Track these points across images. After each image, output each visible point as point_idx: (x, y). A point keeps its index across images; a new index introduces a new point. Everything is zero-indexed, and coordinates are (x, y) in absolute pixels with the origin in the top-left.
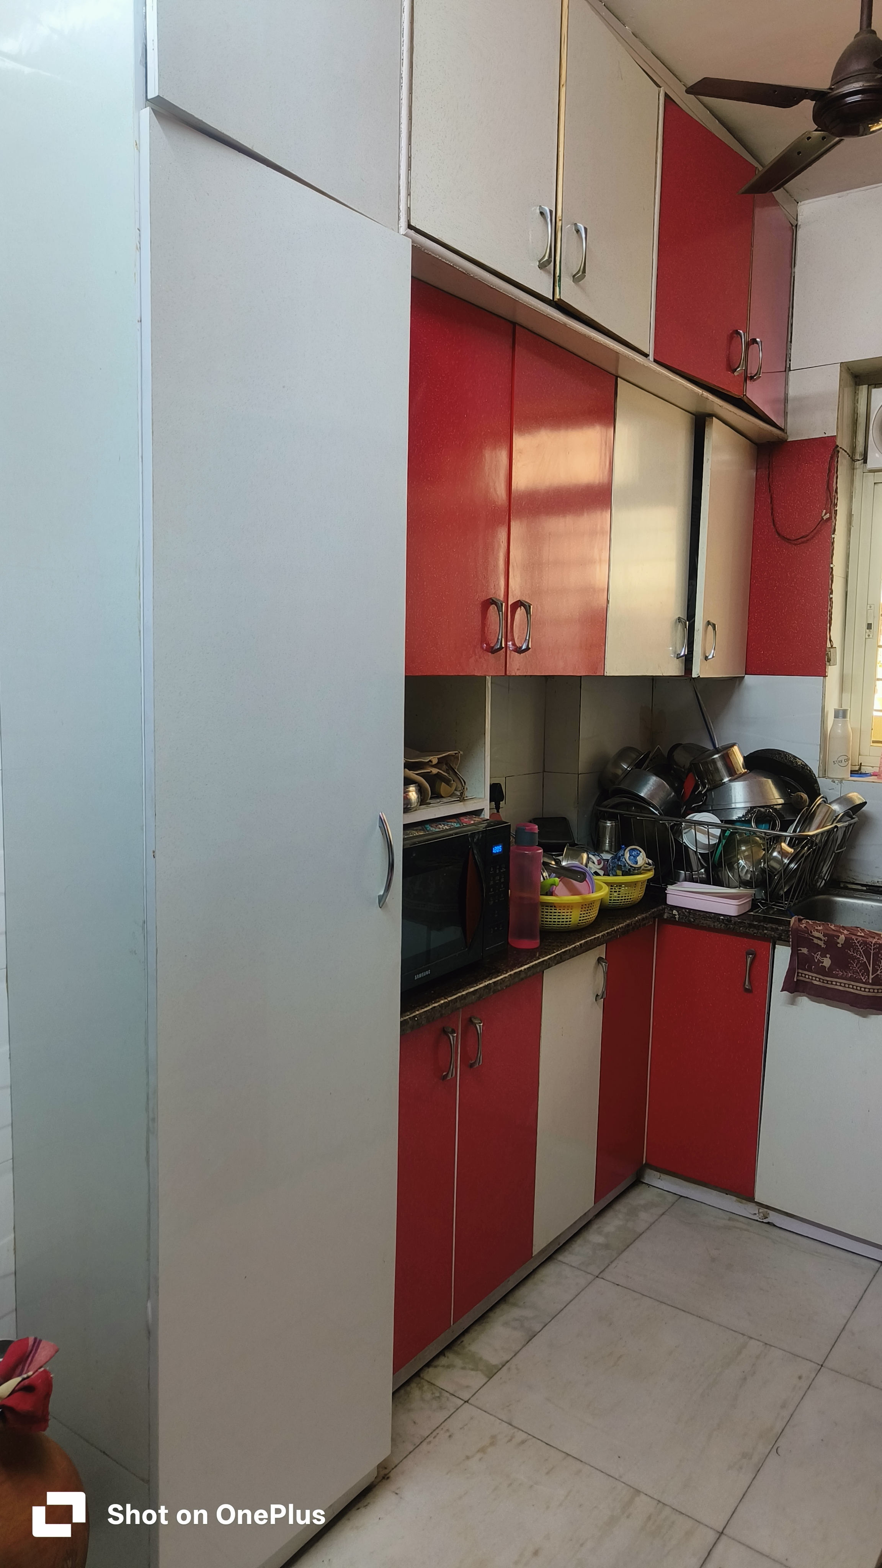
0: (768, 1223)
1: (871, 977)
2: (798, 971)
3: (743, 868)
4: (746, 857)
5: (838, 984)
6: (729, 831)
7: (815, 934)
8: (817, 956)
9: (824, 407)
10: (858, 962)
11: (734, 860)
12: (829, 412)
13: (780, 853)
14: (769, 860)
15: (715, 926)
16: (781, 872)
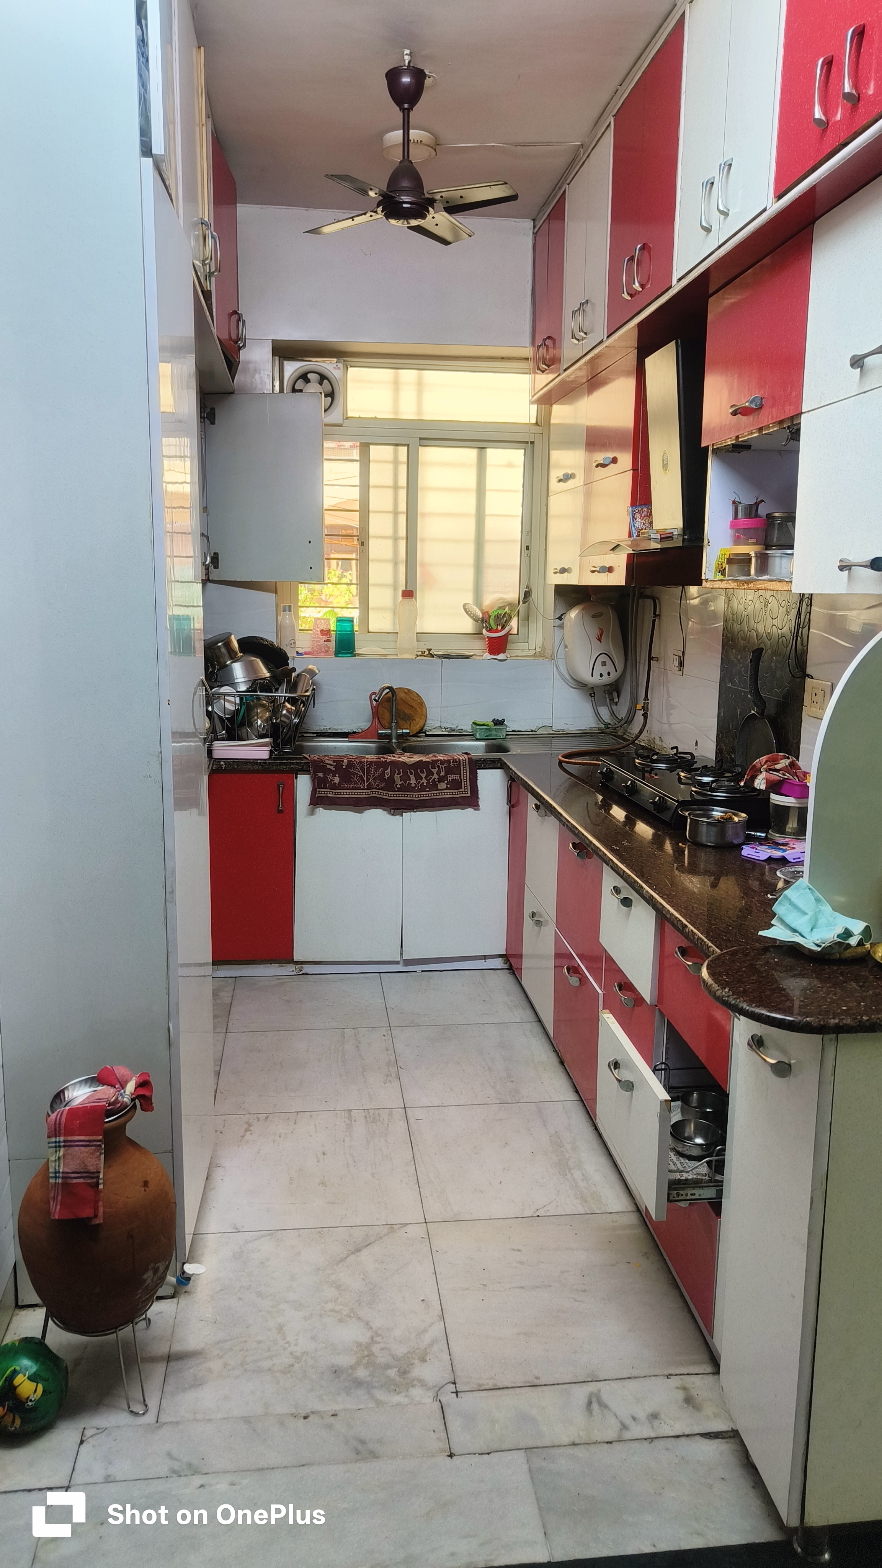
0: (303, 974)
1: (366, 784)
2: (318, 790)
3: (261, 724)
4: (261, 718)
5: (345, 794)
6: (244, 698)
7: (327, 762)
8: (330, 777)
9: (262, 372)
10: (357, 776)
11: (253, 720)
12: (266, 376)
13: (287, 711)
14: (281, 717)
15: (254, 768)
16: (289, 726)
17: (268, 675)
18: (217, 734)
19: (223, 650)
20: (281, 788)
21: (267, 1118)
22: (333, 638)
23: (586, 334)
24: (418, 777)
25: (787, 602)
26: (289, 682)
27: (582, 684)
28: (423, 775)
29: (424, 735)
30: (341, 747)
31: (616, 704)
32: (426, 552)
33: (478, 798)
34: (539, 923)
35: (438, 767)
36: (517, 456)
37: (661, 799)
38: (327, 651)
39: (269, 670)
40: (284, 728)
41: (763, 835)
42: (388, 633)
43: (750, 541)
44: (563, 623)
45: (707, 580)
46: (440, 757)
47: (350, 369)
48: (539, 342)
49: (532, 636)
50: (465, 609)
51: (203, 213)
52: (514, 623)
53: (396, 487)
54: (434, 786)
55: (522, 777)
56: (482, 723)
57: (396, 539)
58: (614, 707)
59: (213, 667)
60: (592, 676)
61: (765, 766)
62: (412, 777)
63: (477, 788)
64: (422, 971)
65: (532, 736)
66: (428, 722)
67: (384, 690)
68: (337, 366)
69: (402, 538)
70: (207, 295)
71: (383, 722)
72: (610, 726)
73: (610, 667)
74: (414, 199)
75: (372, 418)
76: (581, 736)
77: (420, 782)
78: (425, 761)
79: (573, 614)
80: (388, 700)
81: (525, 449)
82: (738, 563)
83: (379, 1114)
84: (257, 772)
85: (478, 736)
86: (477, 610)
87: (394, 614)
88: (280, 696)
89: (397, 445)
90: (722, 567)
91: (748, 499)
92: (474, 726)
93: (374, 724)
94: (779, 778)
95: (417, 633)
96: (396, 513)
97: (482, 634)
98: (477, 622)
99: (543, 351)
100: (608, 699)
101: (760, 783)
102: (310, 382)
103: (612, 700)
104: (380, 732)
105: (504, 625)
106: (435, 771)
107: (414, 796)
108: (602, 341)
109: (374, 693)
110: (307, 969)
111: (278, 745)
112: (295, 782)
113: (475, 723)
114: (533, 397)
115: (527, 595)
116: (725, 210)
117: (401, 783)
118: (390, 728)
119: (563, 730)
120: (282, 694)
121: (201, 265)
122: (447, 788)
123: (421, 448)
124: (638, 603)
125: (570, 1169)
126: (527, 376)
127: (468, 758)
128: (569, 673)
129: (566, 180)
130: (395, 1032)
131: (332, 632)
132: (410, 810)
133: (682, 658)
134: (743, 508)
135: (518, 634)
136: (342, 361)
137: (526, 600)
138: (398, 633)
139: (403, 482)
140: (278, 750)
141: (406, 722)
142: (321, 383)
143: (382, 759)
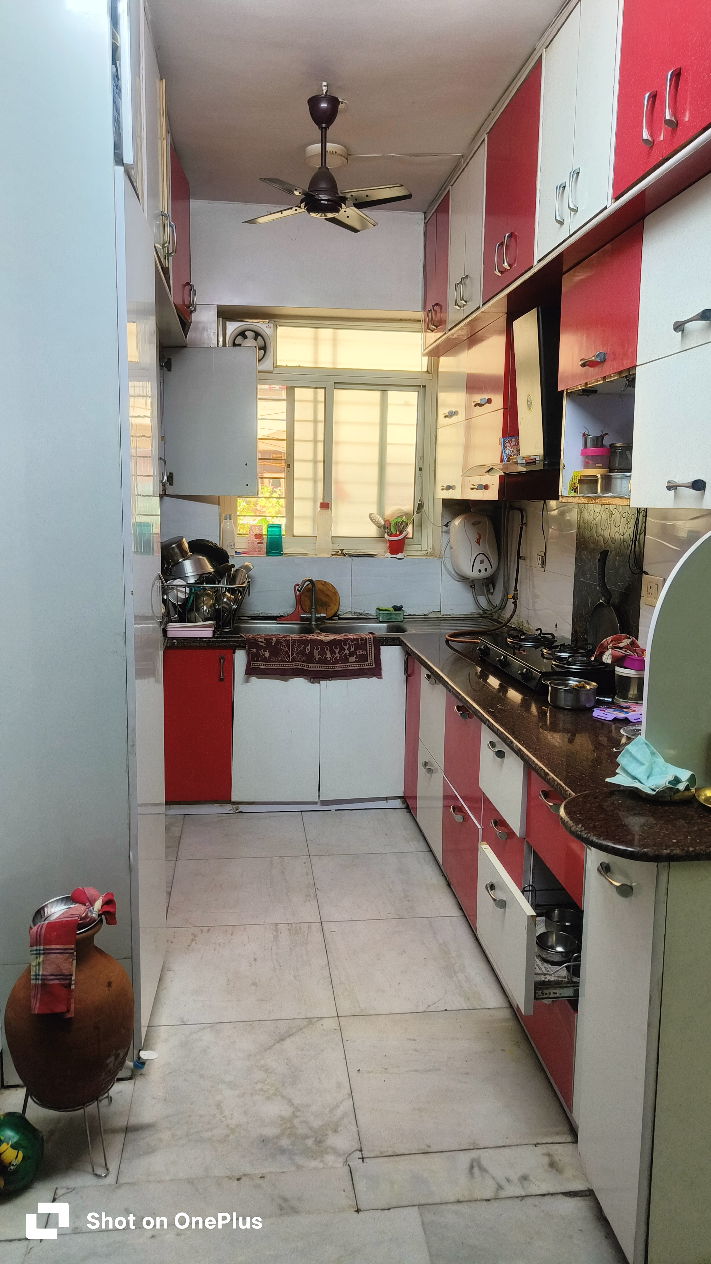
0: (239, 812)
1: (291, 658)
2: (252, 662)
3: (206, 610)
4: (206, 604)
5: (274, 666)
6: (193, 589)
7: (259, 640)
8: (262, 652)
9: (209, 330)
10: (284, 651)
11: (200, 606)
12: (212, 333)
13: (228, 599)
14: (223, 604)
15: (200, 645)
16: (229, 611)
17: (212, 570)
18: (170, 617)
19: (176, 550)
20: (222, 661)
21: (209, 930)
22: (265, 541)
23: (466, 302)
24: (333, 653)
25: (627, 514)
26: (229, 575)
27: (465, 578)
28: (337, 651)
29: (338, 618)
30: (270, 628)
31: (492, 594)
32: (340, 473)
33: (381, 669)
34: (430, 771)
35: (349, 644)
36: (412, 397)
37: (528, 671)
38: (260, 551)
39: (213, 567)
40: (225, 613)
41: (610, 700)
42: (309, 537)
43: (597, 465)
44: (449, 530)
45: (563, 496)
46: (351, 636)
47: (279, 328)
48: (429, 307)
49: (424, 540)
50: (371, 518)
51: (163, 207)
52: (410, 529)
53: (315, 421)
54: (345, 660)
55: (417, 652)
56: (384, 609)
57: (315, 462)
58: (490, 596)
59: (169, 563)
60: (473, 571)
61: (611, 645)
62: (328, 652)
63: (380, 661)
64: (336, 810)
65: (425, 619)
66: (341, 608)
67: (306, 582)
68: (268, 325)
69: (320, 462)
70: (166, 271)
71: (304, 608)
72: (487, 612)
73: (486, 564)
74: (330, 197)
75: (296, 366)
76: (464, 620)
77: (334, 656)
78: (338, 640)
79: (457, 522)
80: (309, 590)
81: (418, 392)
82: (587, 483)
83: (300, 927)
84: (203, 648)
85: (381, 619)
86: (381, 518)
87: (314, 521)
88: (222, 587)
89: (316, 388)
90: (575, 486)
91: (595, 433)
92: (378, 611)
93: (297, 610)
94: (622, 654)
95: (332, 537)
96: (315, 442)
97: (384, 537)
98: (380, 528)
99: (432, 315)
100: (485, 590)
101: (607, 658)
102: (247, 338)
103: (488, 590)
104: (302, 616)
105: (402, 531)
106: (346, 647)
107: (330, 668)
108: (479, 308)
109: (298, 585)
110: (242, 808)
111: (220, 626)
112: (234, 656)
113: (378, 609)
114: (424, 350)
115: (420, 507)
116: (575, 208)
117: (319, 657)
118: (310, 612)
119: (450, 615)
120: (223, 585)
121: (161, 248)
122: (356, 661)
123: (335, 391)
124: (509, 513)
125: (455, 973)
126: (419, 334)
127: (373, 637)
128: (454, 569)
129: (450, 182)
130: (314, 860)
131: (264, 536)
132: (326, 678)
133: (544, 557)
134: (591, 440)
135: (413, 538)
136: (273, 322)
137: (420, 511)
138: (316, 537)
139: (321, 417)
140: (220, 630)
141: (323, 608)
142: (256, 339)
143: (304, 638)
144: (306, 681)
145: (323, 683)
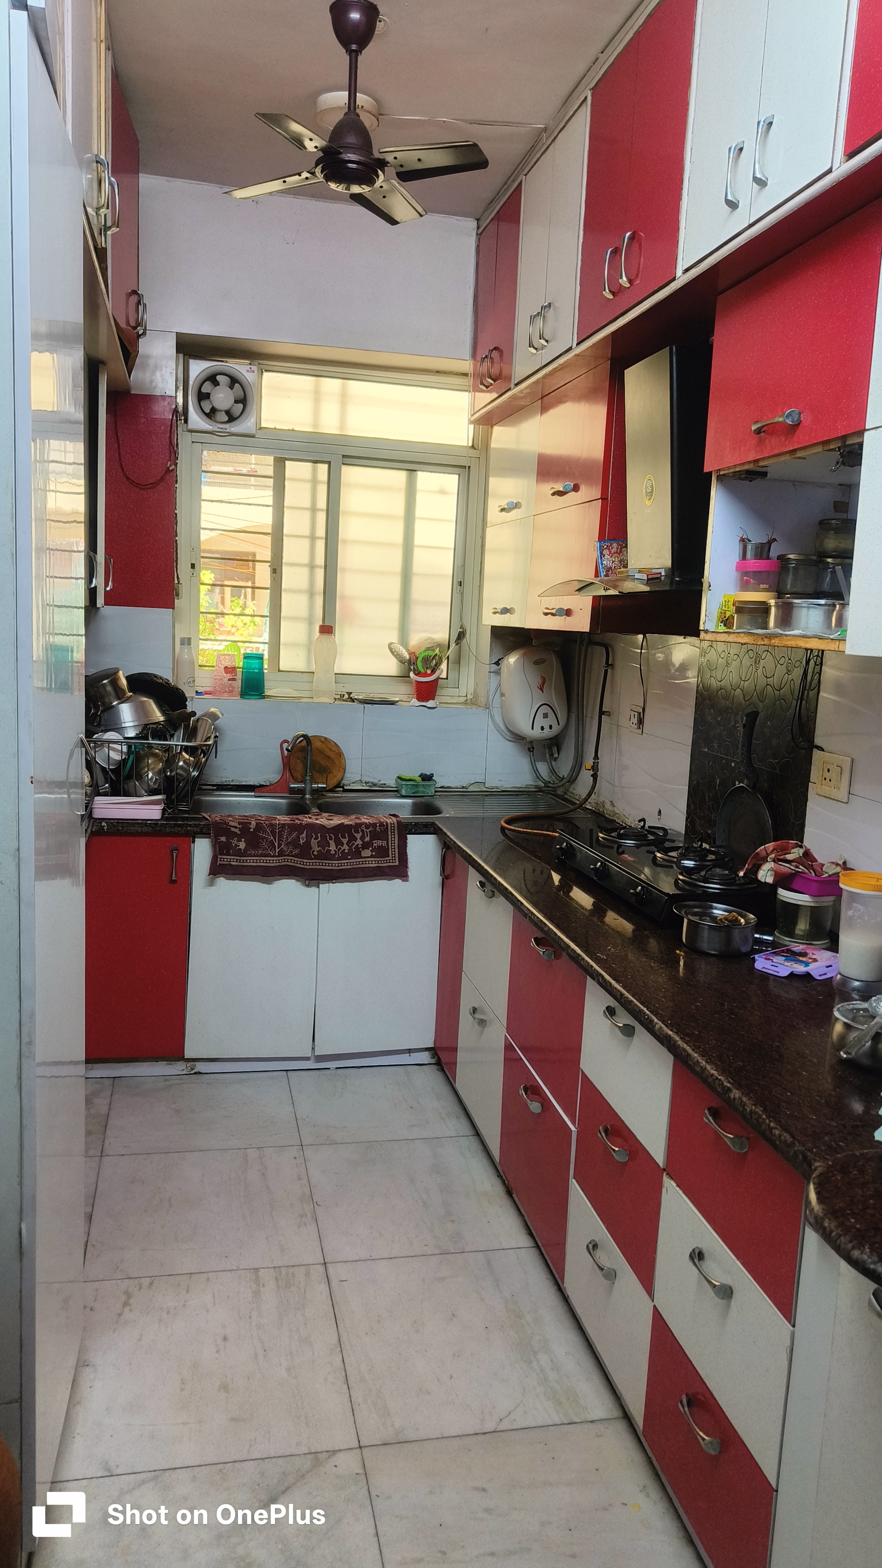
0: (195, 1073)
1: (277, 850)
2: (219, 857)
3: (152, 778)
4: (153, 769)
5: (251, 861)
6: (133, 747)
7: (231, 823)
8: (234, 842)
9: (164, 368)
10: (267, 841)
11: (143, 771)
12: (168, 374)
13: (185, 762)
14: (177, 769)
15: (142, 830)
16: (187, 779)
17: (162, 719)
18: (98, 787)
19: (109, 688)
20: (175, 855)
21: (151, 1284)
22: (239, 676)
23: (547, 341)
24: (338, 843)
26: (187, 727)
27: (521, 736)
28: (345, 841)
29: (342, 789)
30: (246, 805)
31: (556, 759)
32: (346, 584)
33: (407, 867)
34: (482, 1023)
35: (362, 831)
36: (451, 481)
37: (645, 889)
38: (231, 692)
39: (163, 713)
40: (180, 782)
41: (770, 938)
42: (302, 672)
43: (762, 586)
44: (500, 669)
45: (706, 631)
46: (365, 819)
47: (265, 374)
48: (482, 352)
49: (463, 680)
50: (391, 649)
51: (99, 150)
52: (444, 666)
53: (314, 510)
54: (357, 853)
55: (465, 848)
56: (408, 778)
57: (312, 567)
58: (554, 763)
59: (97, 708)
60: (533, 729)
61: (773, 856)
62: (332, 843)
63: (407, 856)
64: (336, 1068)
65: (463, 794)
66: (347, 775)
67: (298, 738)
68: (251, 368)
69: (320, 567)
71: (295, 774)
72: (550, 785)
73: (551, 719)
74: (361, 158)
75: (289, 430)
76: (517, 795)
77: (340, 848)
78: (347, 825)
79: (512, 659)
80: (303, 750)
81: (459, 475)
82: (750, 612)
83: (293, 1273)
84: (147, 834)
85: (403, 793)
86: (404, 650)
87: (309, 651)
88: (176, 745)
89: (316, 462)
90: (725, 617)
91: (757, 537)
92: (399, 781)
93: (284, 776)
94: (790, 871)
95: (335, 674)
96: (313, 538)
97: (409, 677)
98: (404, 663)
99: (487, 364)
100: (547, 755)
101: (766, 875)
102: (219, 385)
103: (552, 755)
104: (292, 786)
105: (434, 669)
106: (358, 836)
107: (335, 865)
108: (570, 349)
109: (286, 741)
110: (200, 1067)
111: (172, 802)
112: (192, 847)
113: (399, 778)
114: (472, 415)
115: (461, 636)
116: (763, 179)
117: (318, 849)
118: (303, 781)
119: (497, 788)
120: (177, 741)
121: (95, 214)
122: (372, 856)
123: (343, 467)
124: (586, 650)
126: (467, 393)
127: (397, 821)
128: (505, 724)
129: (522, 169)
130: (308, 1152)
131: (238, 670)
132: (328, 880)
133: (642, 714)
134: (753, 547)
135: (447, 679)
136: (257, 363)
137: (459, 641)
138: (314, 673)
139: (322, 503)
140: (172, 808)
141: (322, 775)
142: (231, 387)
143: (296, 821)
144: (299, 883)
145: (324, 887)
